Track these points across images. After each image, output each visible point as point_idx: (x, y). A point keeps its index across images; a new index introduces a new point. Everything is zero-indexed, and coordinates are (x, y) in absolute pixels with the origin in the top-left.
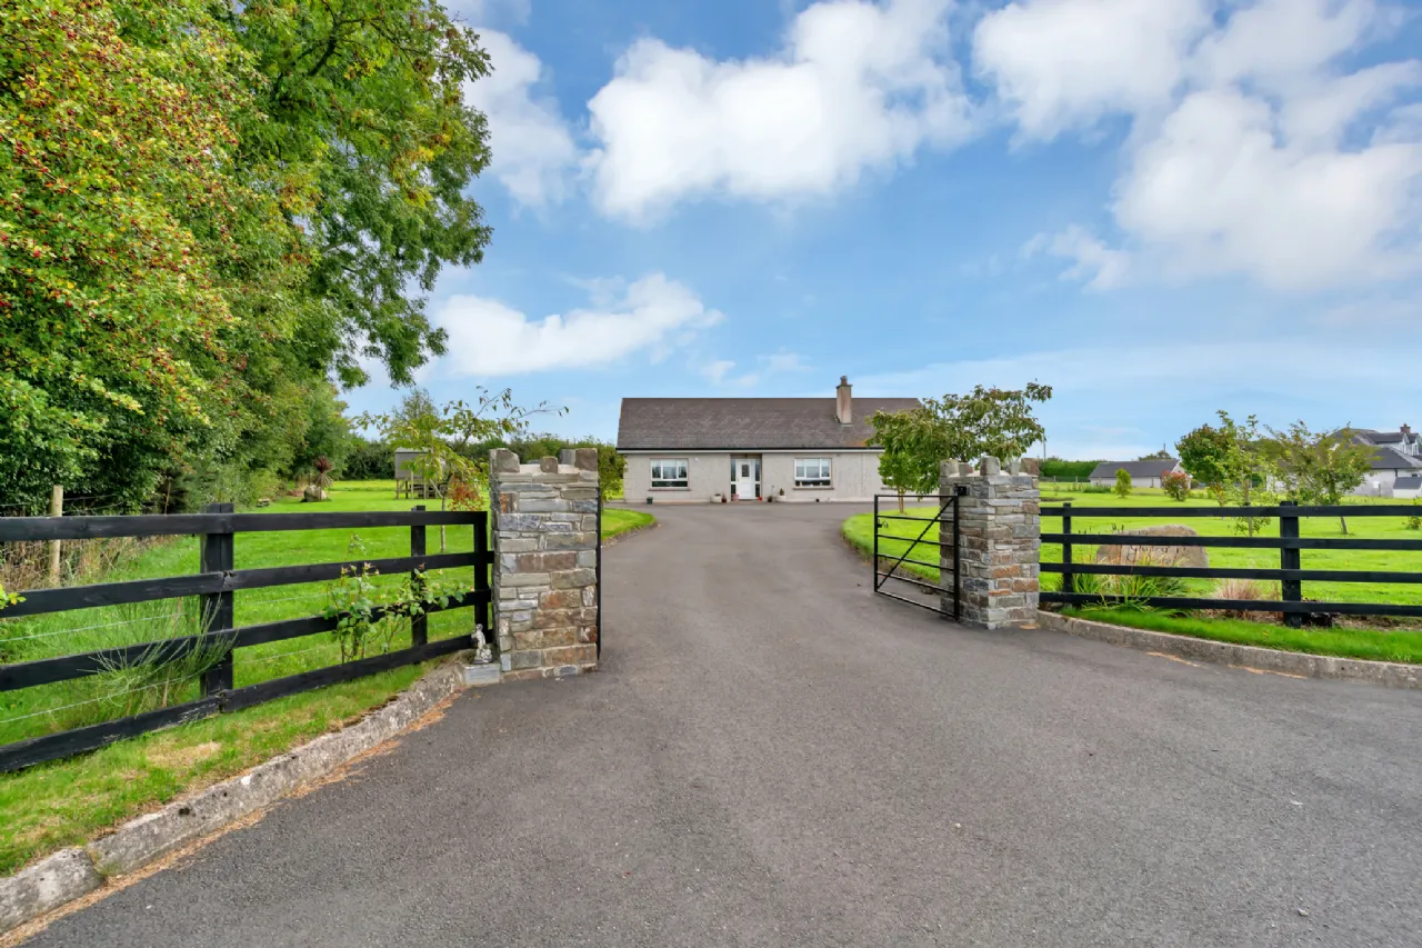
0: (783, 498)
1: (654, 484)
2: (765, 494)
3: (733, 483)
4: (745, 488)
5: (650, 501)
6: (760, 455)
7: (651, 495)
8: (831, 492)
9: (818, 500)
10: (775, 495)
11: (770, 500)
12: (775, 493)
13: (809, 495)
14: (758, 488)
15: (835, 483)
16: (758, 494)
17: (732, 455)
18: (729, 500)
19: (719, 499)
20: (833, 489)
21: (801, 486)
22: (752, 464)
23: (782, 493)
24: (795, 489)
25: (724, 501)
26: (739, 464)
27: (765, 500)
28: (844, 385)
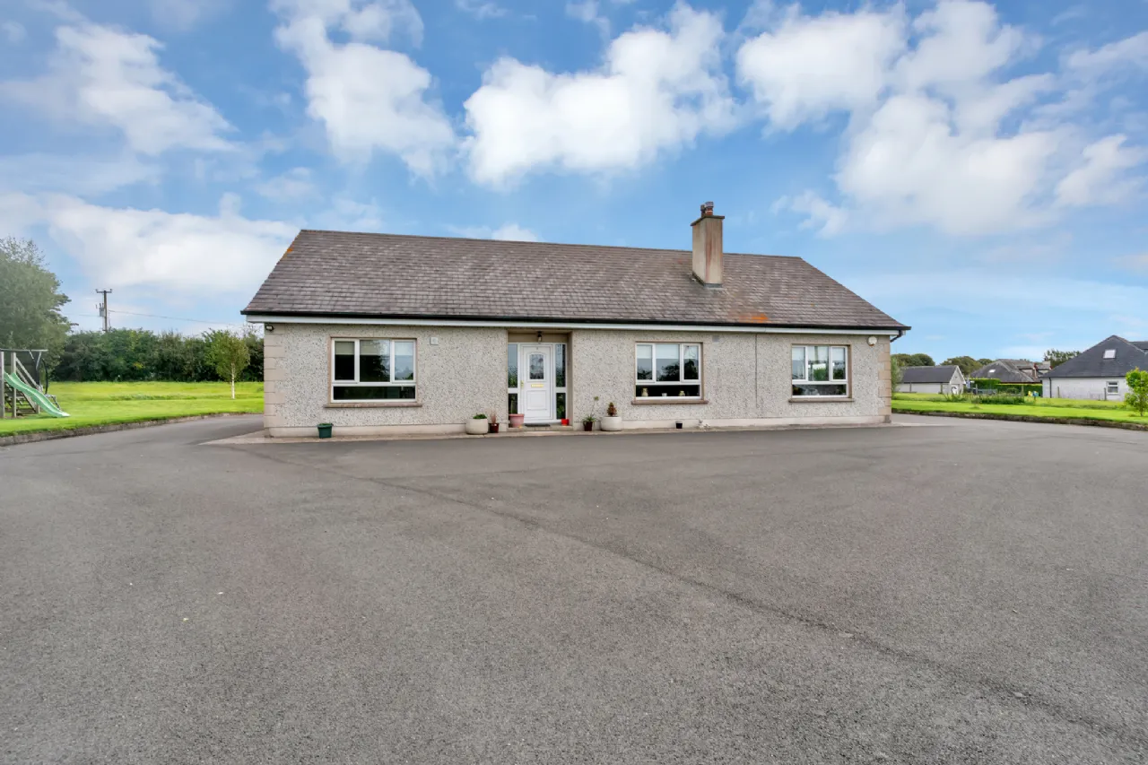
0: (615, 423)
1: (340, 393)
2: (577, 413)
3: (512, 391)
4: (537, 403)
5: (325, 430)
6: (566, 336)
7: (327, 417)
8: (703, 409)
9: (679, 426)
10: (597, 416)
11: (588, 425)
12: (598, 411)
13: (660, 416)
14: (561, 401)
15: (708, 392)
16: (561, 415)
17: (512, 333)
18: (503, 427)
19: (482, 426)
20: (705, 403)
21: (645, 398)
22: (549, 354)
23: (611, 411)
24: (634, 404)
25: (493, 428)
26: (525, 354)
27: (577, 424)
28: (708, 220)
